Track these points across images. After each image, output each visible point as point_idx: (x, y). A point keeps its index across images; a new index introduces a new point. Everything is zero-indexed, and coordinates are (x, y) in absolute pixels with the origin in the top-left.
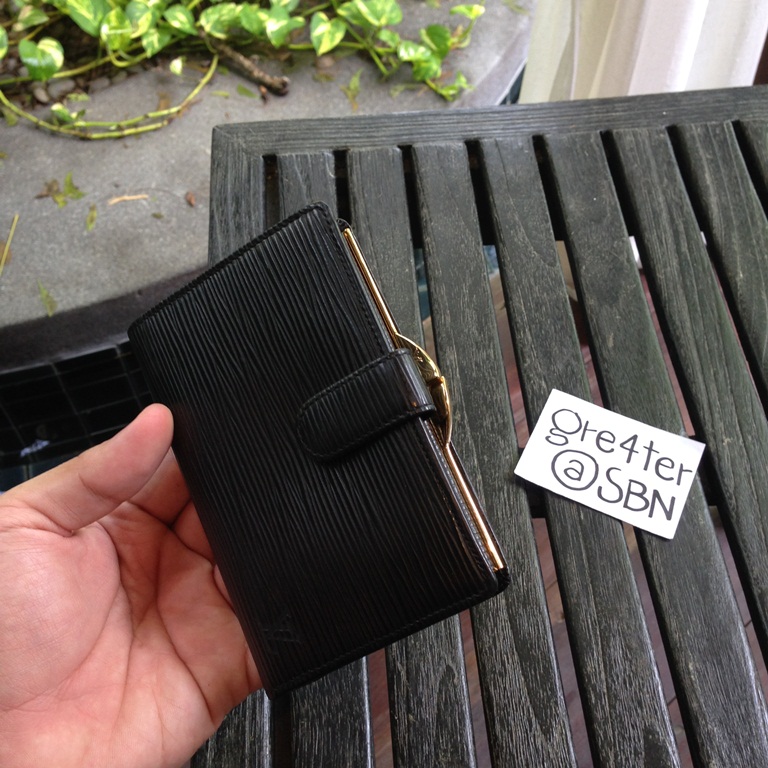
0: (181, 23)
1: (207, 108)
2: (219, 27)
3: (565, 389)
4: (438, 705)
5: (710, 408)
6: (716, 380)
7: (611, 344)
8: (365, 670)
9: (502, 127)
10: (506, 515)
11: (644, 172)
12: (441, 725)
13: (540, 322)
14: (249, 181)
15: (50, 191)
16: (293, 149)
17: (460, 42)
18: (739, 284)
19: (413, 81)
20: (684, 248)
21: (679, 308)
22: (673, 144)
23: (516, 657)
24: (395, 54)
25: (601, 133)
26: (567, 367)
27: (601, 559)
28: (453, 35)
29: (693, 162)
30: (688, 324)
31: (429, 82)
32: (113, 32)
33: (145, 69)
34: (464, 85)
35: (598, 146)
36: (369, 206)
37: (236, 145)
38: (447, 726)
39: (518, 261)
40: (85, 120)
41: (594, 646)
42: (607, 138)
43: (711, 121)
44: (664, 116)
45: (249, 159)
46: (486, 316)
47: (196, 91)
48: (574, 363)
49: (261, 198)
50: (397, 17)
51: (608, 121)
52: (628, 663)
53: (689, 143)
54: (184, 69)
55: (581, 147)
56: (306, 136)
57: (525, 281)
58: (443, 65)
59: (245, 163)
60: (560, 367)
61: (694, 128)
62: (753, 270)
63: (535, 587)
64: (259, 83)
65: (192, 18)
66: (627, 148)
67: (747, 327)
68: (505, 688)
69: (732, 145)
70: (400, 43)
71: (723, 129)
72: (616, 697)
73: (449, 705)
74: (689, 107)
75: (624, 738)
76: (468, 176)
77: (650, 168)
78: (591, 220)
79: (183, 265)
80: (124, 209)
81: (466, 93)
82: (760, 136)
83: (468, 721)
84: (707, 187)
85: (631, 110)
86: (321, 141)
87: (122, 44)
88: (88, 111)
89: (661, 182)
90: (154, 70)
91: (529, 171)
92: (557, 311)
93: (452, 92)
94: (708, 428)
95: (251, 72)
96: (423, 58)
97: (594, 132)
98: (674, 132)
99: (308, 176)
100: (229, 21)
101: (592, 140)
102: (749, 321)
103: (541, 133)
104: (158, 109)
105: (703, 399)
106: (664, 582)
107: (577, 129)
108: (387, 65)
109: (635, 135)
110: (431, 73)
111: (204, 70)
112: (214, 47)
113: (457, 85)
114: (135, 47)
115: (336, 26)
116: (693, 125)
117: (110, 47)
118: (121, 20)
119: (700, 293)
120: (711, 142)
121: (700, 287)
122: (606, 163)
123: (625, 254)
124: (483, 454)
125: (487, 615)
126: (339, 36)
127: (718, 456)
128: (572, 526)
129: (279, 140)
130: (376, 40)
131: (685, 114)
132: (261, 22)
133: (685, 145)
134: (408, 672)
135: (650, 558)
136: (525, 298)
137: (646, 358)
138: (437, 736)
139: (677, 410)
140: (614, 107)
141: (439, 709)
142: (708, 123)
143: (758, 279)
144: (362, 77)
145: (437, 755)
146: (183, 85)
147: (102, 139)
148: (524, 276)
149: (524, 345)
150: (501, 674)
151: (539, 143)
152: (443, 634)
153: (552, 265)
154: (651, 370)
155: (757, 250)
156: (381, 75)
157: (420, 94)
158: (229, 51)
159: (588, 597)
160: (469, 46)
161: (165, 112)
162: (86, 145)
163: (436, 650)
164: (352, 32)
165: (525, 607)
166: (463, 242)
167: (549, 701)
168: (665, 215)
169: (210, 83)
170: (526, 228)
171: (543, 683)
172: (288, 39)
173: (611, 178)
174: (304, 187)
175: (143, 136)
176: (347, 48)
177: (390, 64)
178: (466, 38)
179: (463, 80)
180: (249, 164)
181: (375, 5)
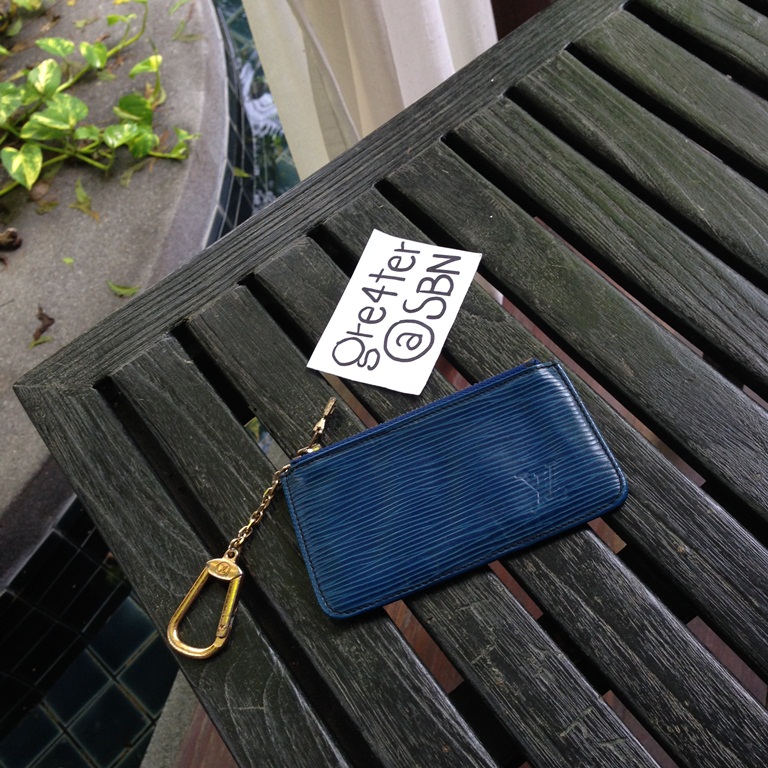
7: (630, 373)
9: (334, 195)
10: (673, 657)
11: (519, 157)
14: (98, 427)
16: (124, 358)
17: (157, 99)
18: (706, 219)
19: (137, 161)
20: (622, 216)
21: (665, 285)
22: (524, 108)
24: (103, 145)
25: (442, 139)
28: (147, 97)
30: (690, 298)
31: (152, 153)
34: (189, 138)
35: (451, 156)
36: (254, 372)
37: (54, 393)
39: (462, 337)
42: (452, 140)
43: (544, 60)
44: (493, 84)
45: (79, 400)
48: (607, 420)
50: (82, 110)
51: (441, 123)
53: (542, 96)
55: (435, 168)
56: (129, 333)
57: (487, 357)
58: (154, 130)
59: (79, 407)
61: (534, 79)
62: (708, 195)
66: (483, 141)
70: (102, 132)
71: (564, 63)
74: (512, 59)
77: (521, 148)
78: (505, 242)
79: (25, 471)
81: (193, 144)
84: (594, 134)
85: (456, 97)
89: (545, 157)
93: (181, 151)
96: (133, 135)
97: (435, 143)
98: (517, 94)
99: (161, 379)
101: (440, 154)
103: (381, 177)
107: (416, 151)
108: (101, 159)
109: (478, 121)
110: (150, 144)
113: (181, 141)
115: (28, 152)
116: (529, 76)
120: (560, 83)
121: (670, 248)
122: (472, 169)
124: (591, 596)
126: (38, 160)
128: (755, 622)
129: (101, 357)
130: (76, 142)
131: (514, 69)
137: (677, 364)
140: (436, 104)
142: (544, 65)
143: (721, 202)
144: (84, 185)
148: (481, 351)
151: (386, 188)
153: (501, 319)
156: (101, 173)
157: (151, 168)
160: (168, 98)
164: (45, 147)
168: (575, 191)
173: (488, 183)
174: (167, 395)
176: (53, 165)
177: (105, 157)
178: (160, 92)
179: (183, 133)
180: (84, 406)
181: (56, 111)
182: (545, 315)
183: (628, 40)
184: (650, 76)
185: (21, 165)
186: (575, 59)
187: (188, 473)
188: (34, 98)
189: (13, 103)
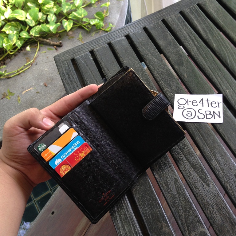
0: (25, 36)
1: (41, 57)
2: (36, 33)
3: (178, 93)
4: (176, 189)
5: (220, 84)
6: (219, 76)
8: (153, 187)
9: (133, 28)
11: (178, 27)
12: (179, 194)
13: (164, 78)
14: (69, 68)
15: (4, 96)
16: (78, 55)
17: (106, 15)
18: (215, 48)
19: (97, 30)
20: (196, 43)
21: (201, 60)
22: (182, 16)
23: (192, 169)
24: (89, 24)
25: (161, 20)
26: (176, 87)
27: (205, 135)
28: (104, 13)
29: (190, 19)
30: (205, 64)
31: (101, 29)
32: (7, 45)
33: (19, 53)
34: (112, 26)
35: (162, 24)
36: (105, 63)
37: (62, 60)
38: (181, 194)
39: (152, 63)
40: (7, 73)
41: (212, 158)
42: (164, 21)
44: (177, 10)
45: (67, 62)
46: (149, 81)
47: (36, 54)
48: (178, 85)
49: (74, 71)
50: (86, 13)
51: (162, 16)
52: (223, 160)
53: (187, 15)
54: (30, 48)
55: (158, 26)
56: (80, 50)
57: (156, 68)
58: (103, 22)
60: (175, 88)
62: (217, 42)
63: (190, 149)
64: (53, 45)
65: (28, 34)
66: (170, 22)
67: (222, 59)
68: (192, 178)
69: (199, 11)
70: (89, 21)
71: (195, 7)
72: (223, 169)
73: (179, 188)
74: (183, 5)
75: (229, 179)
76: (129, 45)
77: (178, 25)
78: (168, 45)
80: (27, 94)
81: (113, 28)
82: (205, 5)
83: (186, 190)
84: (196, 25)
85: (167, 11)
86: (85, 50)
87: (10, 47)
88: (7, 70)
89: (183, 28)
90: (22, 52)
91: (145, 38)
92: (168, 73)
93: (109, 29)
94: (221, 89)
95: (50, 43)
96: (98, 22)
97: (159, 21)
98: (182, 13)
99: (85, 61)
100: (39, 31)
101: (160, 23)
102: (222, 57)
103: (145, 26)
104: (27, 63)
105: (217, 82)
106: (225, 135)
107: (154, 22)
108: (88, 28)
109: (171, 17)
110: (101, 26)
111: (36, 47)
112: (37, 40)
114: (14, 47)
115: (69, 22)
116: (186, 9)
117: (8, 49)
118: (8, 41)
119: (205, 54)
120: (192, 12)
121: (205, 52)
122: (166, 28)
123: (181, 51)
125: (180, 161)
126: (72, 24)
127: (227, 96)
128: (194, 129)
129: (73, 54)
130: (82, 22)
131: (183, 7)
132: (48, 28)
133: (186, 15)
134: (165, 183)
135: (218, 130)
136: (158, 73)
137: (197, 77)
138: (179, 197)
139: (211, 88)
140: (162, 12)
141: (177, 190)
142: (190, 7)
143: (220, 44)
144: (82, 34)
145: (181, 202)
146: (32, 53)
147: (14, 76)
148: (155, 67)
149: (162, 85)
150: (190, 175)
151: (145, 29)
152: (170, 170)
153: (162, 61)
154: (200, 79)
155: (216, 37)
156: (87, 31)
157: (100, 33)
158: (41, 39)
159: (206, 146)
160: (109, 15)
161: (30, 62)
162: (10, 79)
163: (170, 175)
164: (74, 22)
165: (189, 155)
166: (135, 64)
167: (206, 177)
168: (188, 37)
169: (39, 50)
170: (151, 54)
171: (202, 173)
172: (57, 30)
173: (169, 32)
174: (85, 64)
175: (25, 71)
176: (75, 27)
177: (89, 27)
178: (107, 13)
179: (111, 25)
180: (67, 63)
181: (79, 12)
182: (172, 62)
183: (212, 5)
184: (214, 14)
185: (67, 25)
186: (198, 7)
187: (85, 80)
188: (74, 8)
189: (69, 8)
